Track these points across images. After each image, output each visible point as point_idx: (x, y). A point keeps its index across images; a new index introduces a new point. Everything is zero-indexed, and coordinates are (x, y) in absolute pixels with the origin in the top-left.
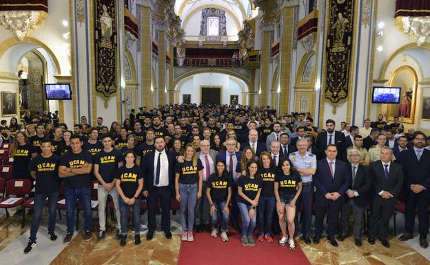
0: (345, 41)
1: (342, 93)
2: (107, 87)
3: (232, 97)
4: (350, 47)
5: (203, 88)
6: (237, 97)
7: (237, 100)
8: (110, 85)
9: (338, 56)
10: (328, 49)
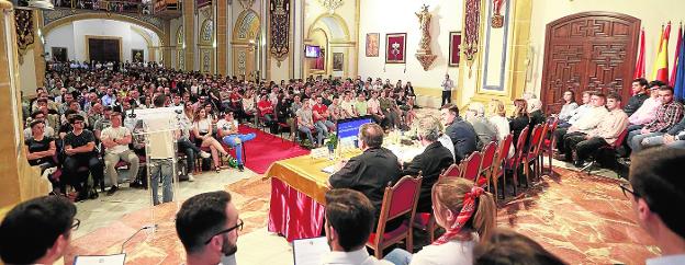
0: (285, 7)
1: (284, 49)
2: (22, 36)
3: (135, 52)
4: (289, 12)
5: (90, 39)
6: (142, 52)
7: (142, 56)
8: (26, 33)
9: (280, 18)
10: (271, 12)
